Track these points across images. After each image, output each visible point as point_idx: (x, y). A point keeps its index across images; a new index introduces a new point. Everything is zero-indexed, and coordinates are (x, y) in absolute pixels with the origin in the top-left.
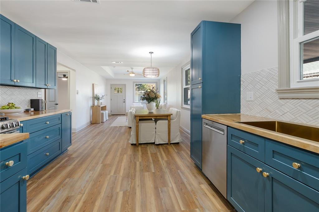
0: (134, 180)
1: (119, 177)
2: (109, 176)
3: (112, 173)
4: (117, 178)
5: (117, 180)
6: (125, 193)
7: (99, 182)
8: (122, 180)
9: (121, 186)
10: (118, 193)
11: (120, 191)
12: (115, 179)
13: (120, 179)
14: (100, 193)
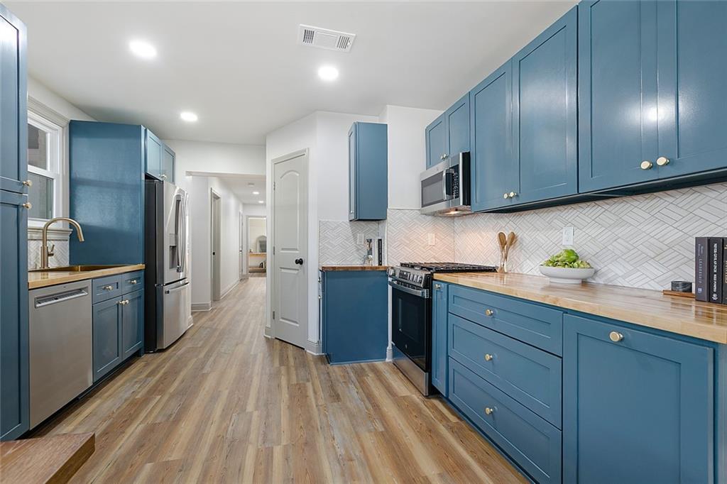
0: (218, 437)
1: (258, 441)
2: (284, 443)
3: (278, 452)
4: (260, 439)
5: (261, 432)
6: (243, 409)
7: (301, 427)
8: (248, 433)
9: (250, 422)
10: (257, 408)
11: (251, 413)
12: (265, 435)
13: (253, 436)
14: (288, 408)
